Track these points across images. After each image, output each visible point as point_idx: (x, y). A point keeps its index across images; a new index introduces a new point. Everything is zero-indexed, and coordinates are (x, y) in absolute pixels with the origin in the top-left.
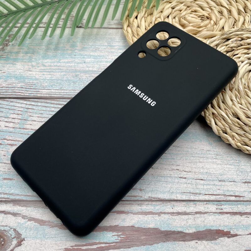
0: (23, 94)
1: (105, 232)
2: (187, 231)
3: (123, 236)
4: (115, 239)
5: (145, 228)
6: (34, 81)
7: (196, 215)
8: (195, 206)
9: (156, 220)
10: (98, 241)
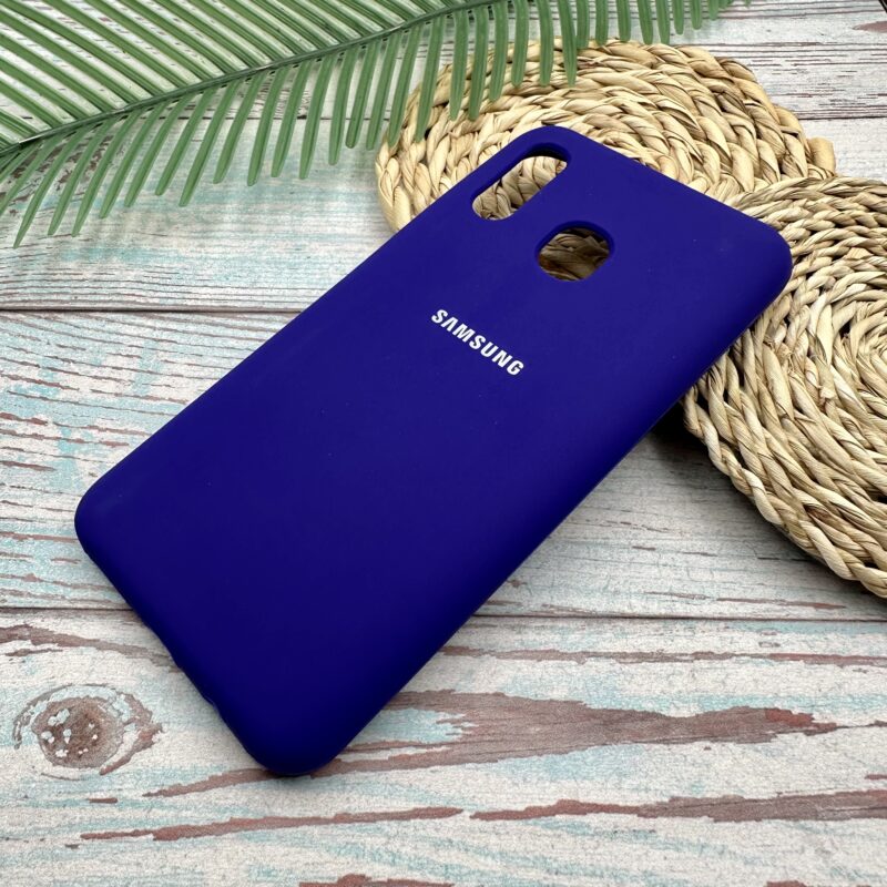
0: (142, 300)
1: (412, 709)
2: (673, 713)
3: (471, 725)
4: (445, 732)
5: (540, 701)
6: (175, 265)
7: (696, 662)
8: (690, 633)
9: (571, 675)
10: (391, 739)
